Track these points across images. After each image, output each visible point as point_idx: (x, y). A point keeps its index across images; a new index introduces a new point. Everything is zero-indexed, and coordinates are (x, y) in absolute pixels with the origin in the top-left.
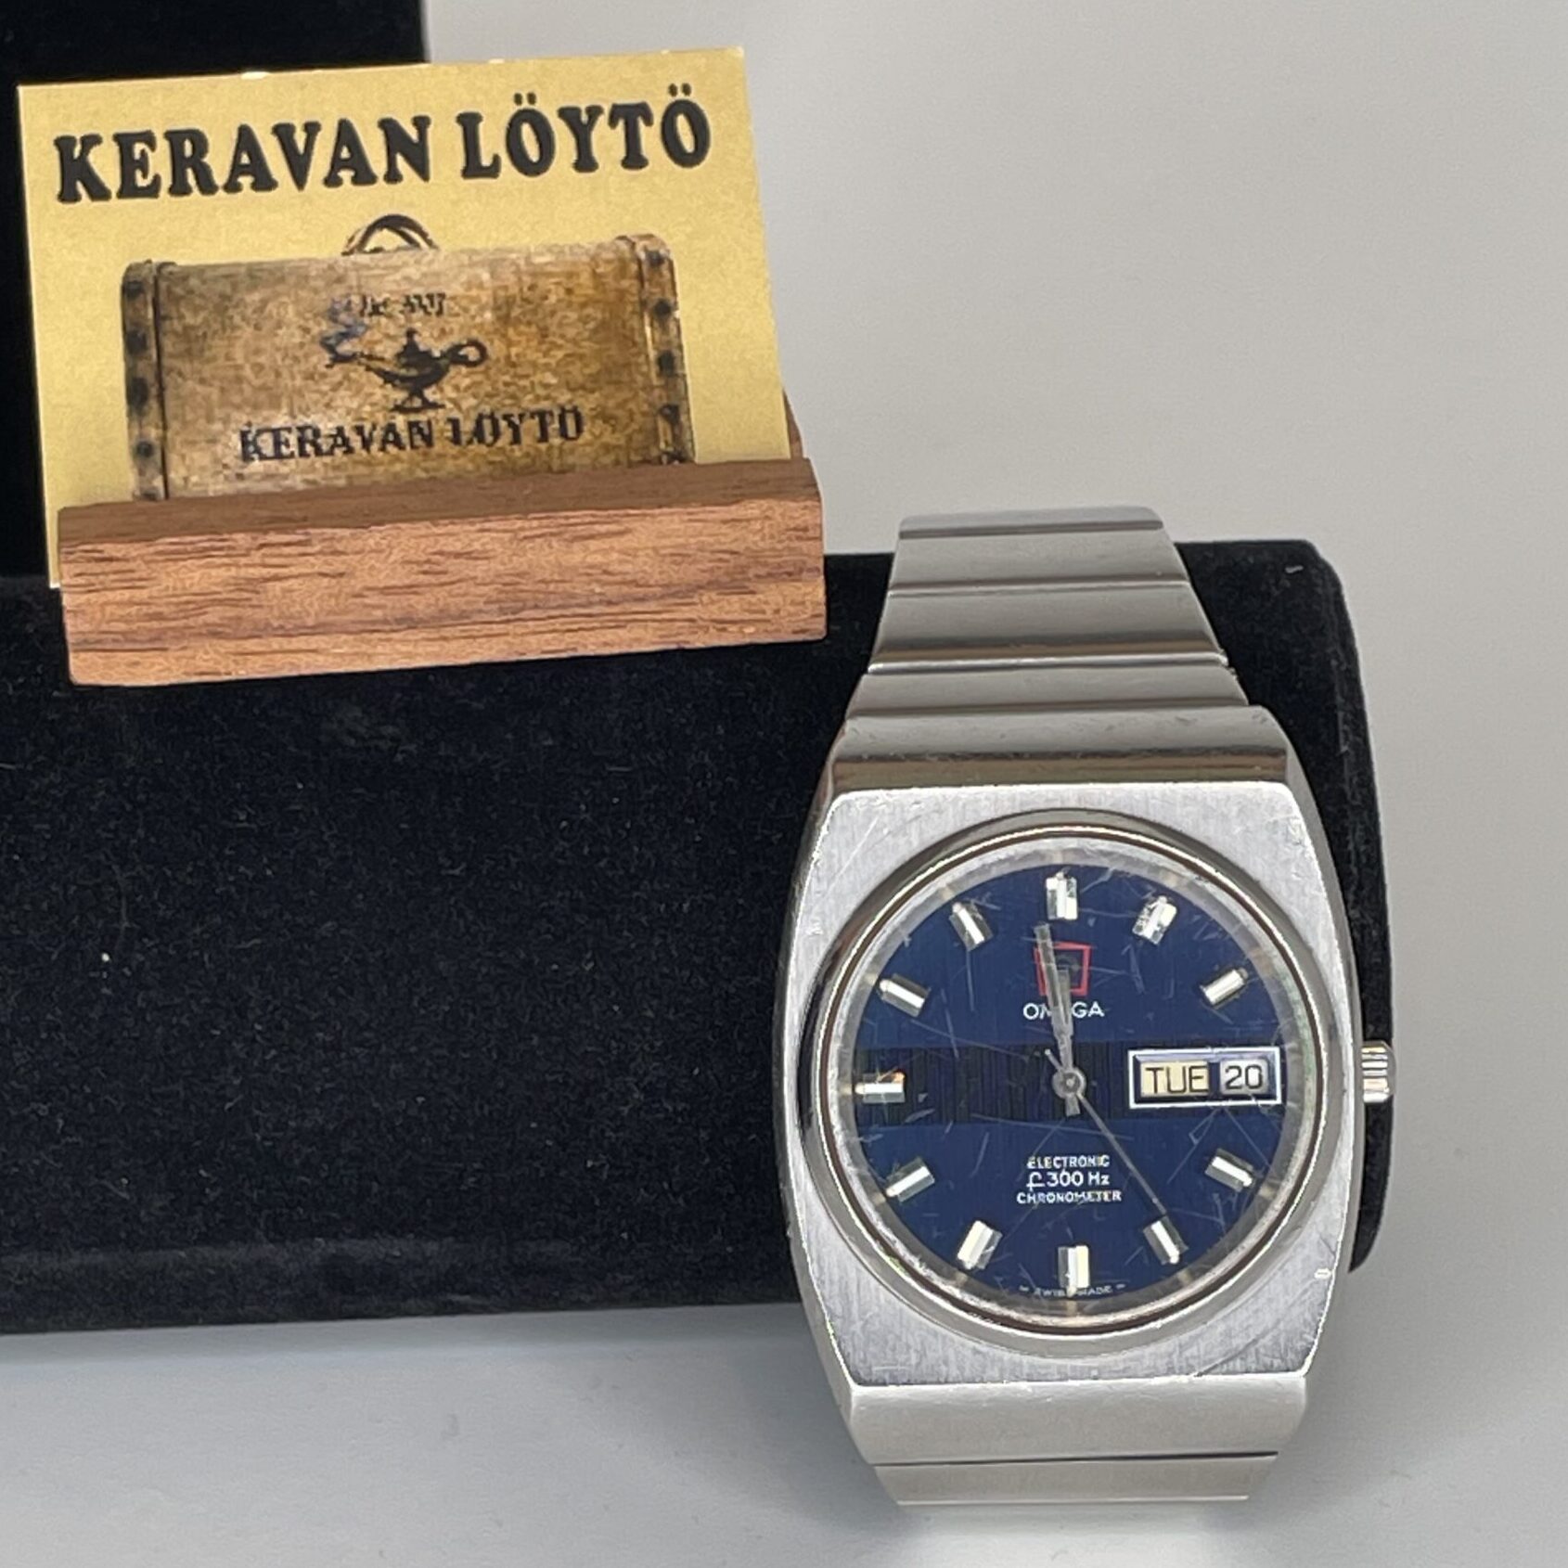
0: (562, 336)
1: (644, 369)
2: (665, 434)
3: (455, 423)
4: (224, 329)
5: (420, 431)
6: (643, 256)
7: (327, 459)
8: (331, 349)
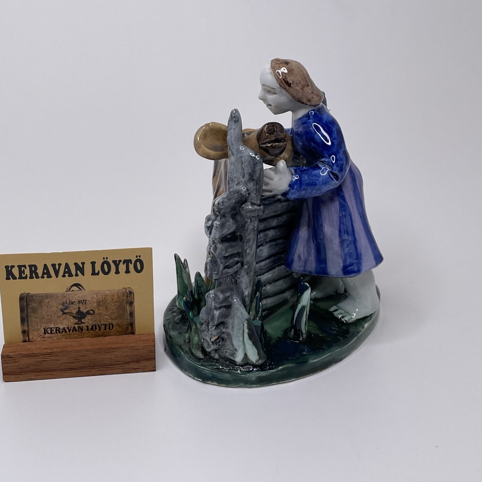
0: (110, 309)
1: (127, 315)
2: (130, 328)
3: (88, 327)
4: (41, 307)
5: (80, 328)
6: (128, 292)
7: (61, 334)
8: (63, 311)
